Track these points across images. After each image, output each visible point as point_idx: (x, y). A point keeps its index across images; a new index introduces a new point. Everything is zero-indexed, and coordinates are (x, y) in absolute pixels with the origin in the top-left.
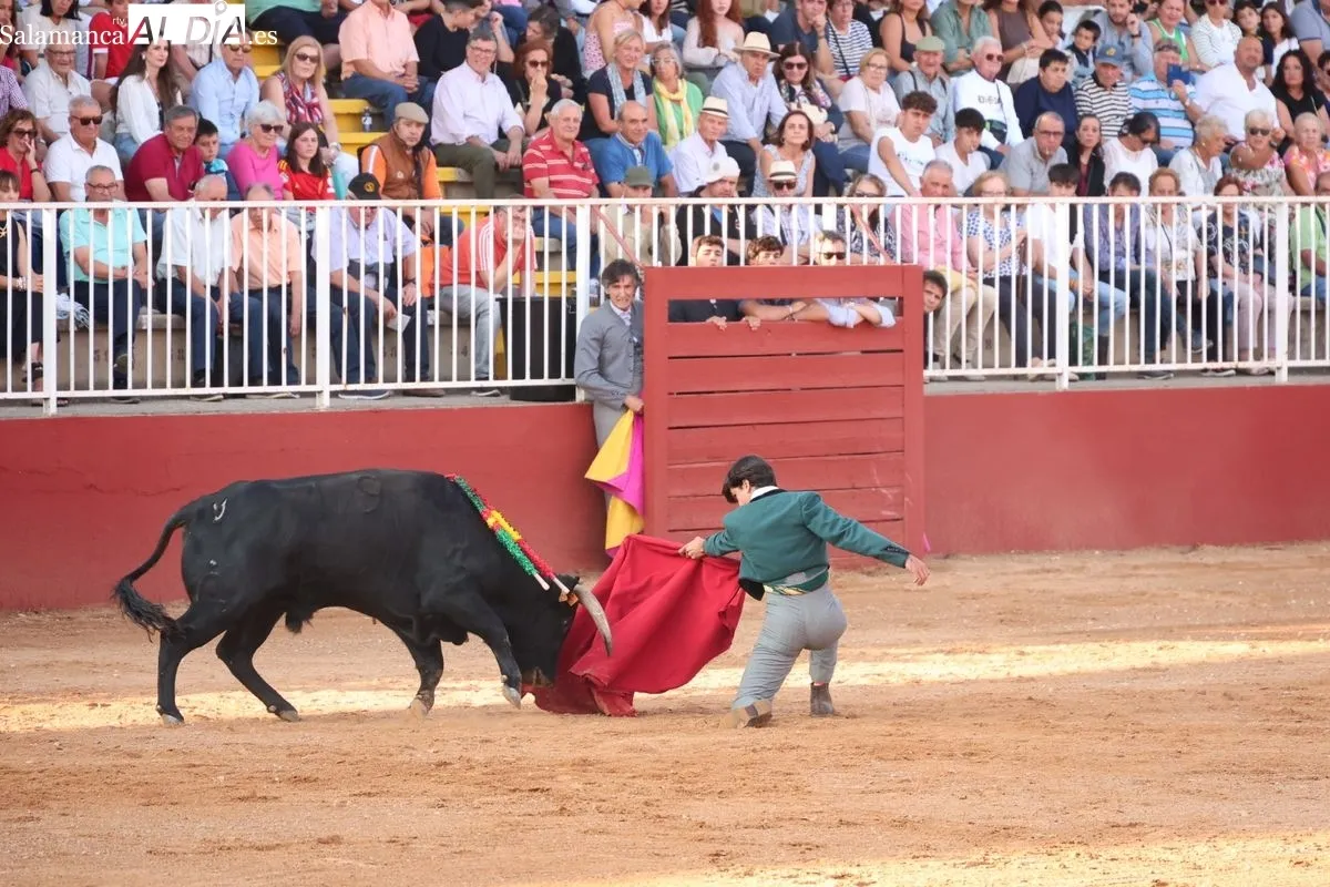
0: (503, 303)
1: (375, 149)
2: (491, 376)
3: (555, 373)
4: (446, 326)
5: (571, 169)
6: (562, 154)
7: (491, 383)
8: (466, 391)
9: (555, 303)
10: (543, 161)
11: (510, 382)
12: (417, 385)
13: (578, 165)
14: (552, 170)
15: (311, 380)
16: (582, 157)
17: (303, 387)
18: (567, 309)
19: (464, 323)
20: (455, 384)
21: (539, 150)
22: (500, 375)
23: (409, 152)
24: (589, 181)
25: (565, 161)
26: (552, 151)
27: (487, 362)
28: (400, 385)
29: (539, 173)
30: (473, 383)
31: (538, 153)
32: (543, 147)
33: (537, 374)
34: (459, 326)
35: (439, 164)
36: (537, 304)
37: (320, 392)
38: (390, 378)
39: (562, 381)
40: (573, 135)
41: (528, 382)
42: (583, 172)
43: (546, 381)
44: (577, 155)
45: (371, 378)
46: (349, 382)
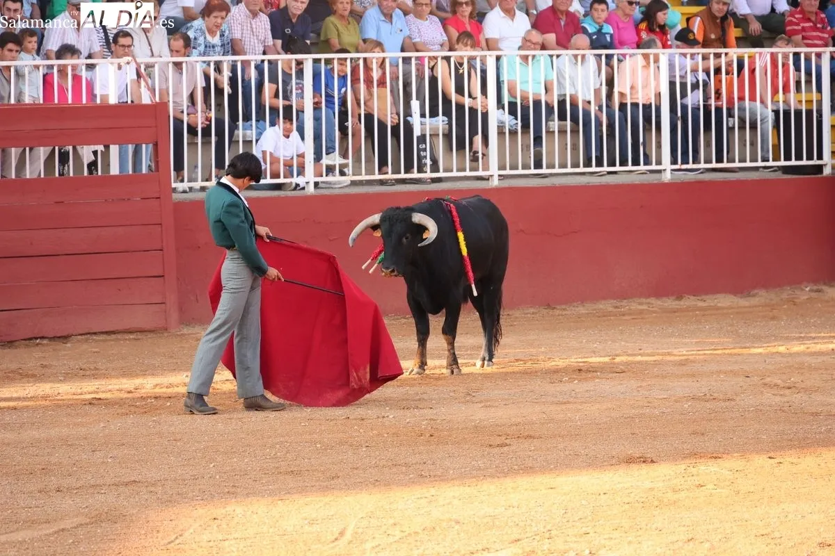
0: (776, 112)
1: (699, 19)
2: (771, 159)
3: (810, 157)
4: (742, 127)
5: (815, 29)
6: (809, 20)
7: (771, 163)
8: (757, 169)
9: (809, 113)
10: (797, 24)
11: (783, 163)
12: (725, 165)
13: (819, 26)
14: (804, 29)
15: (659, 162)
16: (822, 21)
17: (654, 167)
18: (817, 117)
19: (753, 127)
20: (748, 164)
21: (795, 18)
22: (776, 158)
23: (718, 21)
24: (826, 36)
25: (811, 24)
26: (803, 18)
27: (768, 151)
28: (714, 165)
29: (796, 32)
30: (760, 164)
31: (794, 20)
32: (797, 16)
33: (799, 157)
34: (750, 128)
35: (735, 27)
36: (798, 113)
37: (665, 170)
38: (708, 161)
39: (815, 162)
40: (815, 9)
41: (793, 162)
42: (823, 30)
43: (804, 162)
44: (819, 20)
45: (696, 160)
46: (682, 164)
